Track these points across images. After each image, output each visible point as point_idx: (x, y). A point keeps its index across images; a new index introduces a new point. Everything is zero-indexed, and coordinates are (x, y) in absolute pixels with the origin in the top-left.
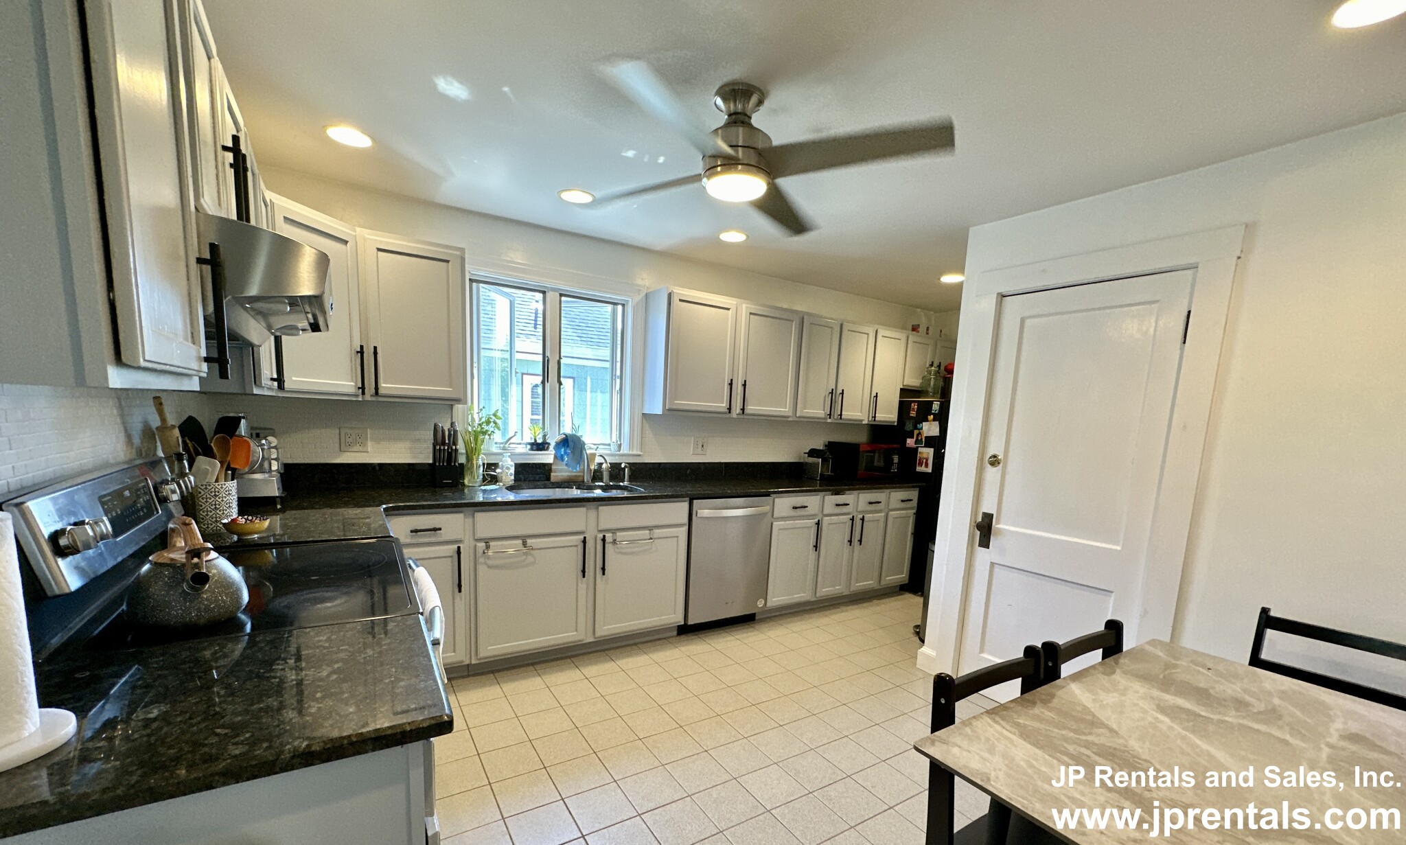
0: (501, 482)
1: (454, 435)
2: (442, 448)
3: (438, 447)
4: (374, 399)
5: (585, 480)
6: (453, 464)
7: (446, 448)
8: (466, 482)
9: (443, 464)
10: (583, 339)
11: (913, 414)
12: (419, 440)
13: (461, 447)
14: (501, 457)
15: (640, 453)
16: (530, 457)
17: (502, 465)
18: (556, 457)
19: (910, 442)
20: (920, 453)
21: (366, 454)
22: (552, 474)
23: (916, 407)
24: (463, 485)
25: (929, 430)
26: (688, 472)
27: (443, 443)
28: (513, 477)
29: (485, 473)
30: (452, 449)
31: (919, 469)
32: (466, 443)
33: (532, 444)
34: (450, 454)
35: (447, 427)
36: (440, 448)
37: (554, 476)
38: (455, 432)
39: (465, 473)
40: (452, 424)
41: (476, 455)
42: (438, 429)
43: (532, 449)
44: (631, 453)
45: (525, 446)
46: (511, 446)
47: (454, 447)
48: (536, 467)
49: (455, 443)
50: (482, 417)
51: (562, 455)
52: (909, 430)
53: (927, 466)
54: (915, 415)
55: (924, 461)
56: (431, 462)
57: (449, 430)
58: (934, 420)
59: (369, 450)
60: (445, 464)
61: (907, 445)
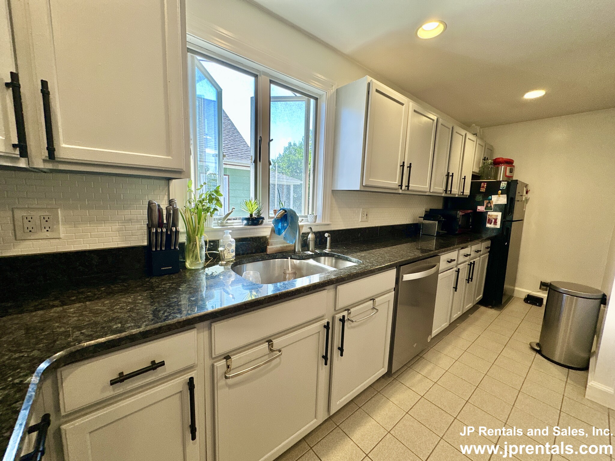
0: (223, 260)
1: (173, 214)
2: (159, 230)
3: (154, 230)
4: (49, 166)
5: (297, 250)
6: (173, 248)
7: (164, 230)
8: (188, 265)
9: (161, 248)
10: (233, 154)
11: (483, 190)
12: (130, 220)
13: (181, 227)
14: (221, 233)
15: (328, 223)
16: (246, 231)
17: (223, 242)
18: (273, 231)
19: (481, 208)
20: (489, 215)
21: (58, 241)
22: (268, 247)
23: (485, 185)
24: (185, 268)
25: (497, 200)
26: (359, 236)
27: (161, 224)
28: (234, 254)
29: (207, 252)
30: (171, 230)
31: (488, 225)
32: (187, 223)
33: (247, 219)
34: (169, 237)
35: (164, 206)
36: (156, 230)
37: (271, 249)
38: (176, 211)
39: (187, 254)
40: (171, 202)
41: (199, 236)
42: (154, 208)
43: (248, 224)
44: (324, 223)
45: (241, 221)
46: (229, 221)
47: (174, 229)
48: (253, 241)
49: (175, 224)
50: (202, 194)
51: (279, 229)
52: (478, 200)
53: (495, 223)
54: (484, 191)
55: (493, 220)
56: (145, 243)
57: (166, 208)
58: (502, 194)
59: (62, 235)
60: (163, 249)
61: (478, 210)
